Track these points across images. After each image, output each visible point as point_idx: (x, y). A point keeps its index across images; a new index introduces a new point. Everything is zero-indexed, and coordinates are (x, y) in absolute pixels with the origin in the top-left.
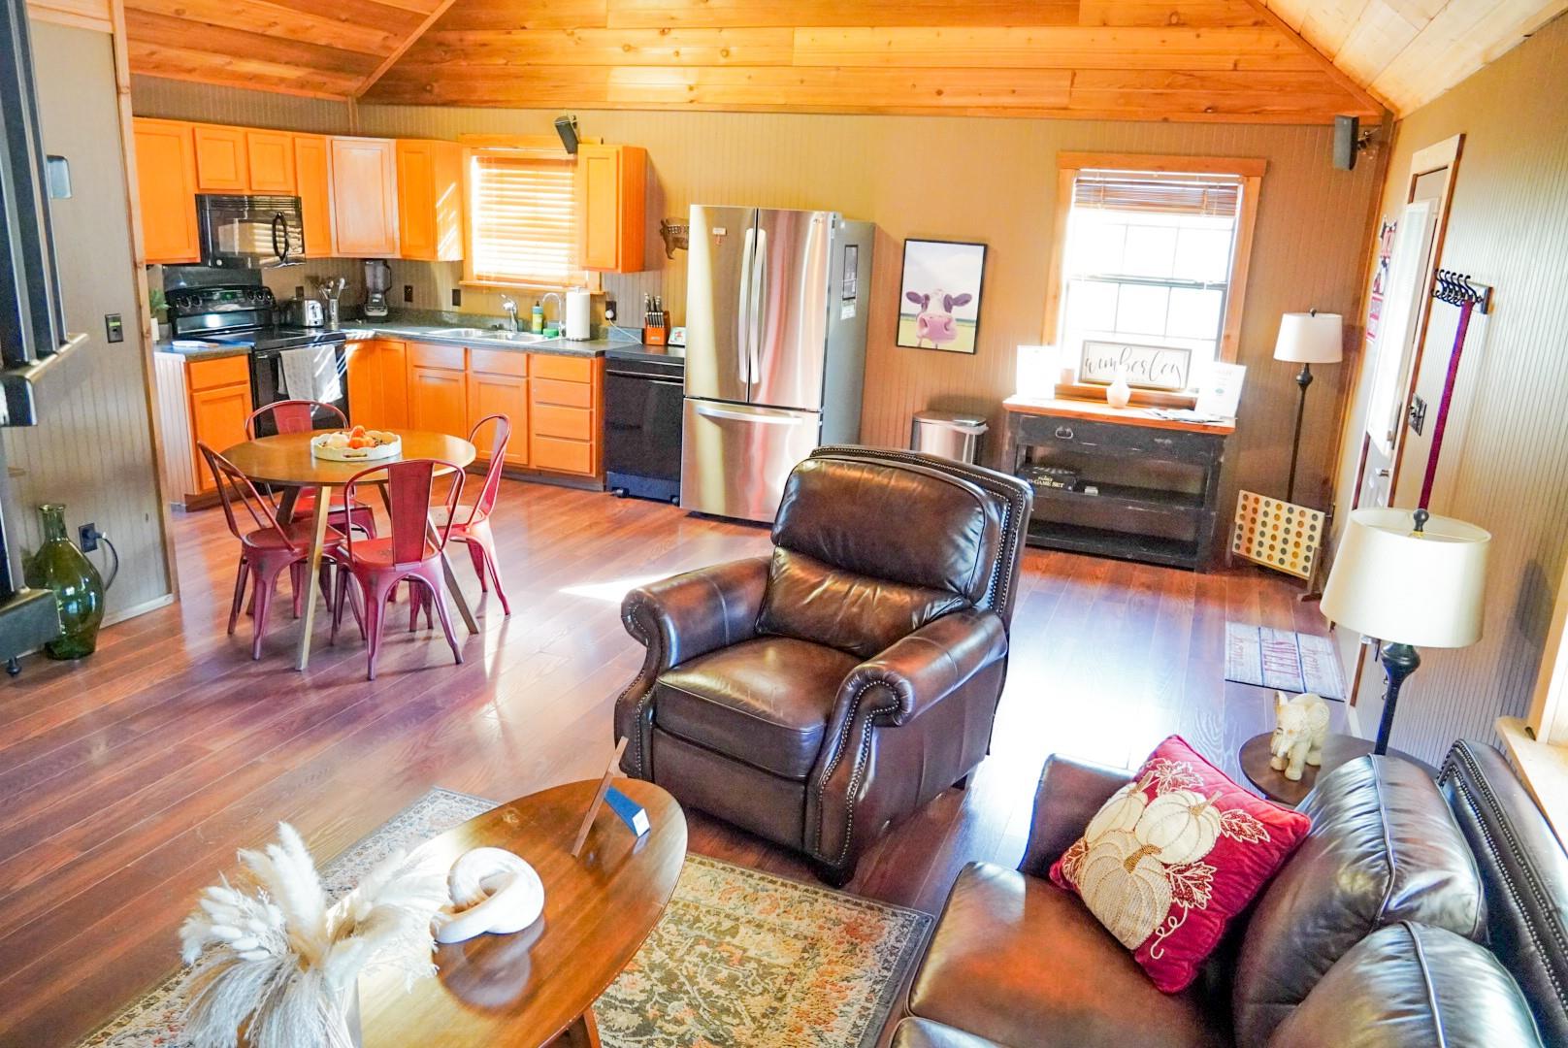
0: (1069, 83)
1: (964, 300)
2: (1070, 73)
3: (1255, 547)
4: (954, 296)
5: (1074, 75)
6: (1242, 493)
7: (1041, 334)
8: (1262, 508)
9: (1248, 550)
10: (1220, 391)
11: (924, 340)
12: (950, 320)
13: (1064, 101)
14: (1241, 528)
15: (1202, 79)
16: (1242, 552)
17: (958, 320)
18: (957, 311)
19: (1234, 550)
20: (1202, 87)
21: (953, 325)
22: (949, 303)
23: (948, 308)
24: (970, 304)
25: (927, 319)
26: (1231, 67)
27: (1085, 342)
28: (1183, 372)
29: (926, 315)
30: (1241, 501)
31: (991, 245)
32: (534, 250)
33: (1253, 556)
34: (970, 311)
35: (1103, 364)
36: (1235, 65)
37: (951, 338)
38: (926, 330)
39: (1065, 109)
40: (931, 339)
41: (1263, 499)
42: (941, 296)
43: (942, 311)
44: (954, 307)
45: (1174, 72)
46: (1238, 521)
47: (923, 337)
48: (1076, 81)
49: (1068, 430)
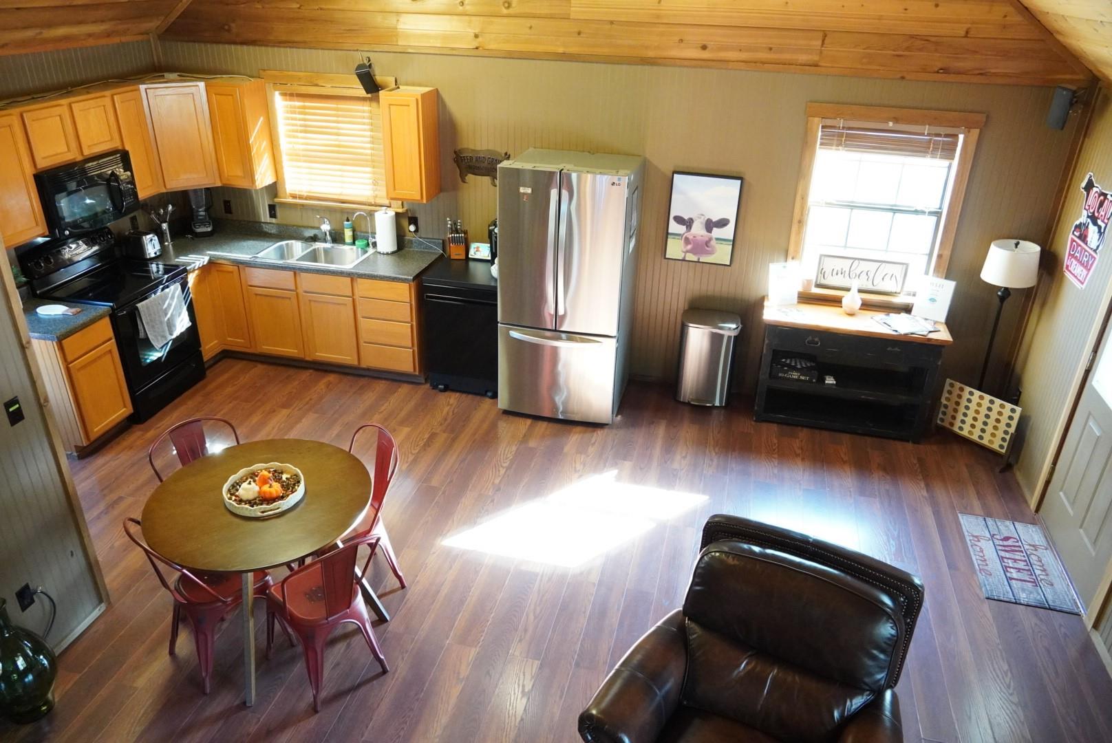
0: (820, 43)
1: (723, 223)
2: (821, 34)
3: (958, 424)
4: (715, 219)
5: (825, 36)
6: (948, 381)
7: (786, 252)
8: (966, 395)
9: (952, 424)
10: (933, 300)
11: (688, 254)
12: (710, 239)
13: (816, 58)
14: (946, 407)
15: (936, 43)
16: (946, 424)
17: (717, 239)
18: (717, 232)
19: (939, 422)
20: (936, 51)
21: (713, 243)
22: (710, 225)
23: (709, 229)
24: (728, 226)
25: (691, 237)
26: (963, 33)
27: (821, 256)
28: (900, 280)
29: (690, 235)
30: (947, 387)
31: (747, 178)
32: (339, 173)
33: (956, 429)
34: (728, 232)
35: (835, 272)
36: (967, 32)
37: (711, 253)
38: (689, 247)
39: (816, 66)
40: (695, 254)
41: (968, 389)
42: (703, 220)
43: (704, 232)
44: (715, 229)
45: (912, 37)
46: (944, 401)
47: (687, 252)
48: (826, 42)
49: (816, 339)
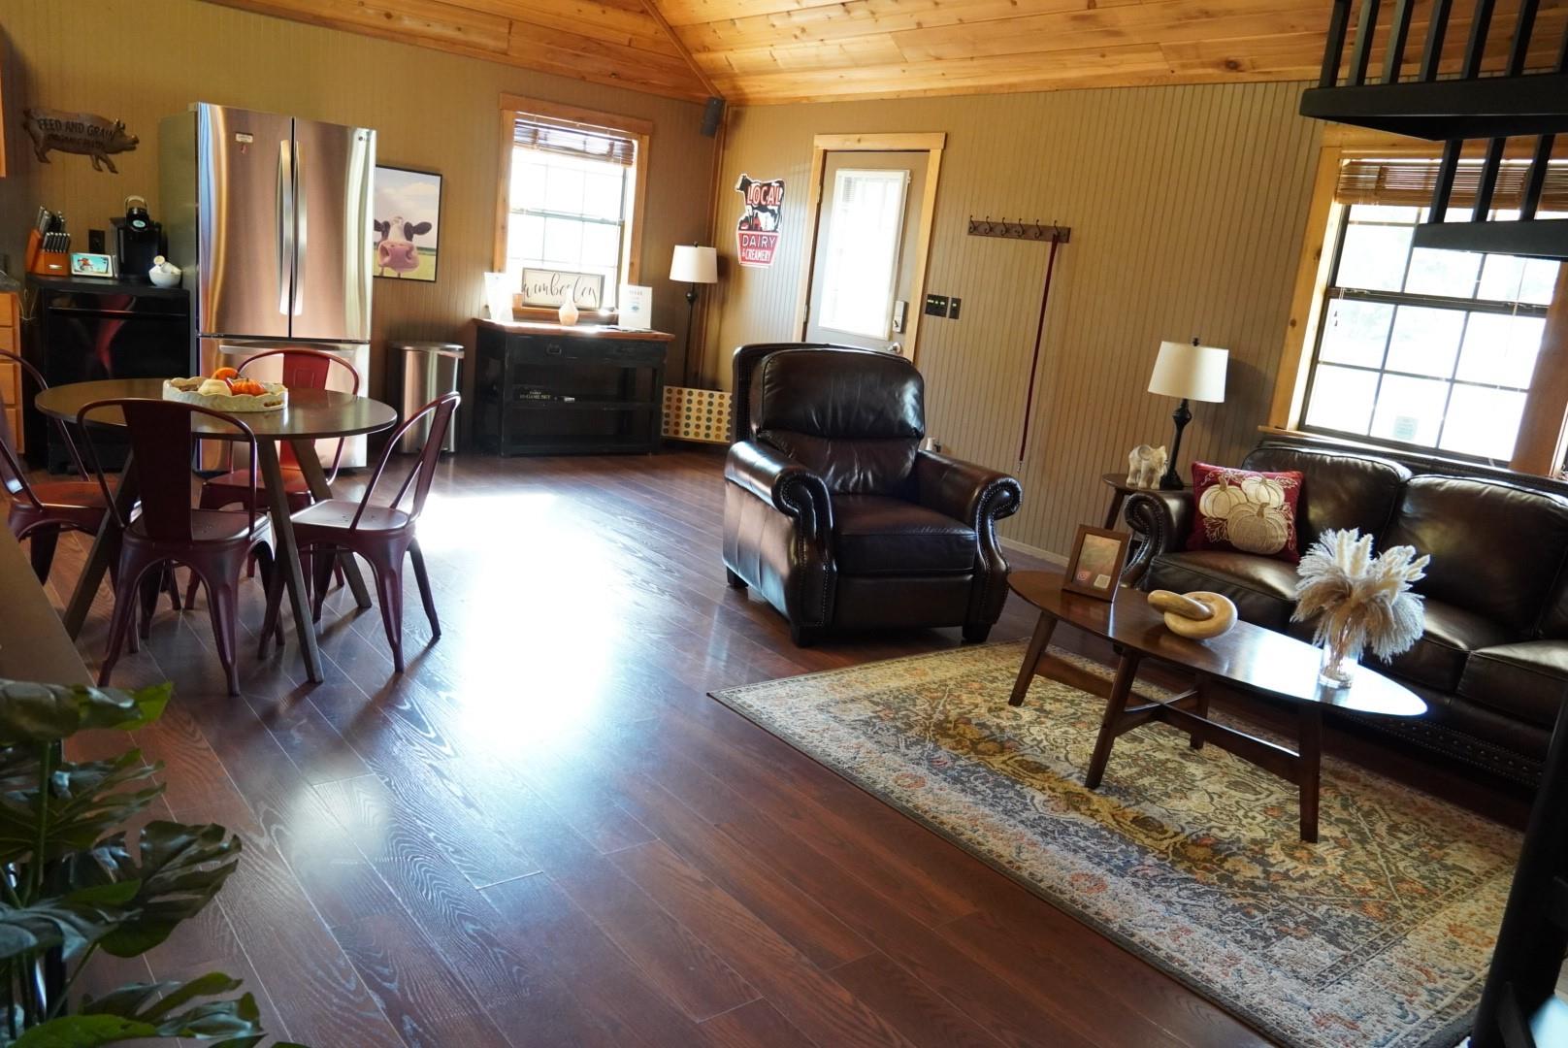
0: (507, 31)
1: (423, 228)
2: (507, 21)
3: (683, 429)
4: (414, 224)
5: (511, 24)
6: (666, 388)
7: (493, 265)
8: (686, 397)
9: (677, 432)
10: (635, 308)
11: (386, 269)
12: (411, 248)
13: (503, 45)
14: (667, 415)
15: (608, 48)
16: (671, 434)
17: (419, 249)
18: (418, 240)
19: (663, 434)
20: (607, 56)
21: (415, 253)
22: (410, 231)
23: (409, 237)
24: (430, 232)
25: (388, 247)
26: (626, 43)
27: (524, 269)
28: (598, 295)
29: (387, 244)
30: (666, 395)
31: (444, 177)
33: (682, 436)
34: (430, 239)
35: (537, 290)
36: (630, 42)
37: (413, 266)
38: (387, 259)
39: (506, 54)
40: (394, 268)
41: (686, 391)
42: (401, 224)
43: (403, 240)
44: (415, 236)
45: (588, 39)
46: (665, 411)
47: (386, 265)
48: (512, 30)
49: (557, 347)
